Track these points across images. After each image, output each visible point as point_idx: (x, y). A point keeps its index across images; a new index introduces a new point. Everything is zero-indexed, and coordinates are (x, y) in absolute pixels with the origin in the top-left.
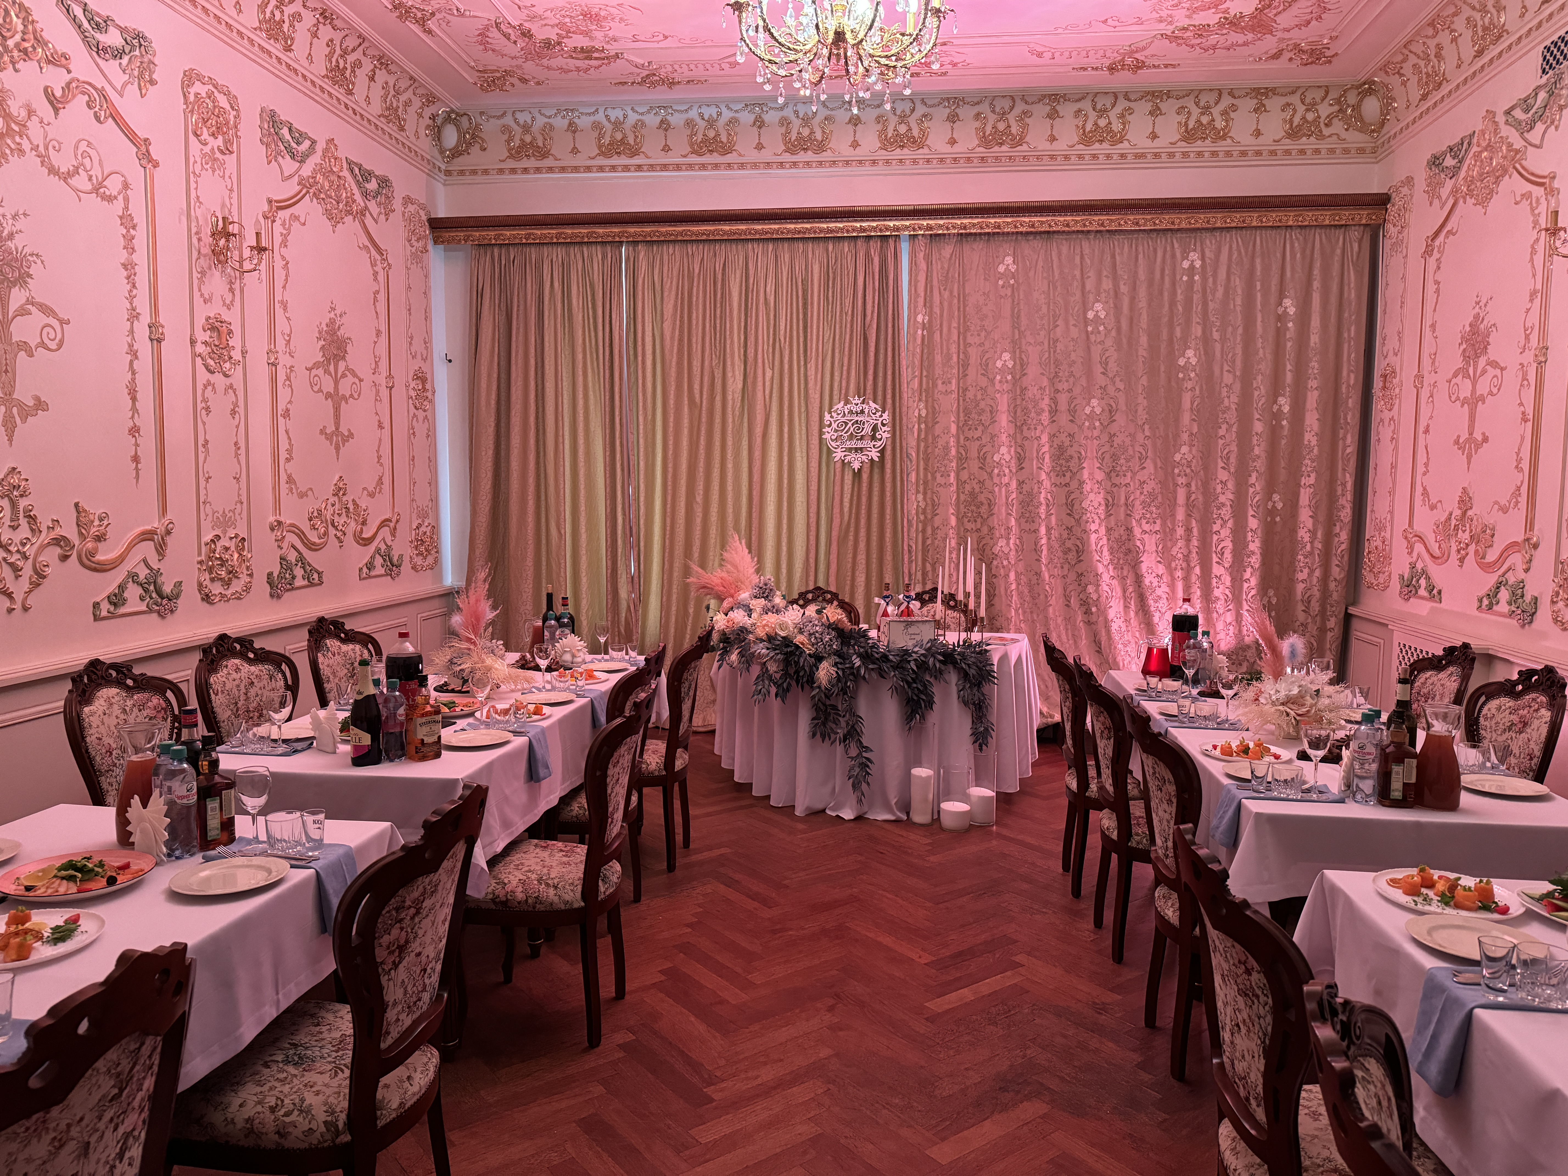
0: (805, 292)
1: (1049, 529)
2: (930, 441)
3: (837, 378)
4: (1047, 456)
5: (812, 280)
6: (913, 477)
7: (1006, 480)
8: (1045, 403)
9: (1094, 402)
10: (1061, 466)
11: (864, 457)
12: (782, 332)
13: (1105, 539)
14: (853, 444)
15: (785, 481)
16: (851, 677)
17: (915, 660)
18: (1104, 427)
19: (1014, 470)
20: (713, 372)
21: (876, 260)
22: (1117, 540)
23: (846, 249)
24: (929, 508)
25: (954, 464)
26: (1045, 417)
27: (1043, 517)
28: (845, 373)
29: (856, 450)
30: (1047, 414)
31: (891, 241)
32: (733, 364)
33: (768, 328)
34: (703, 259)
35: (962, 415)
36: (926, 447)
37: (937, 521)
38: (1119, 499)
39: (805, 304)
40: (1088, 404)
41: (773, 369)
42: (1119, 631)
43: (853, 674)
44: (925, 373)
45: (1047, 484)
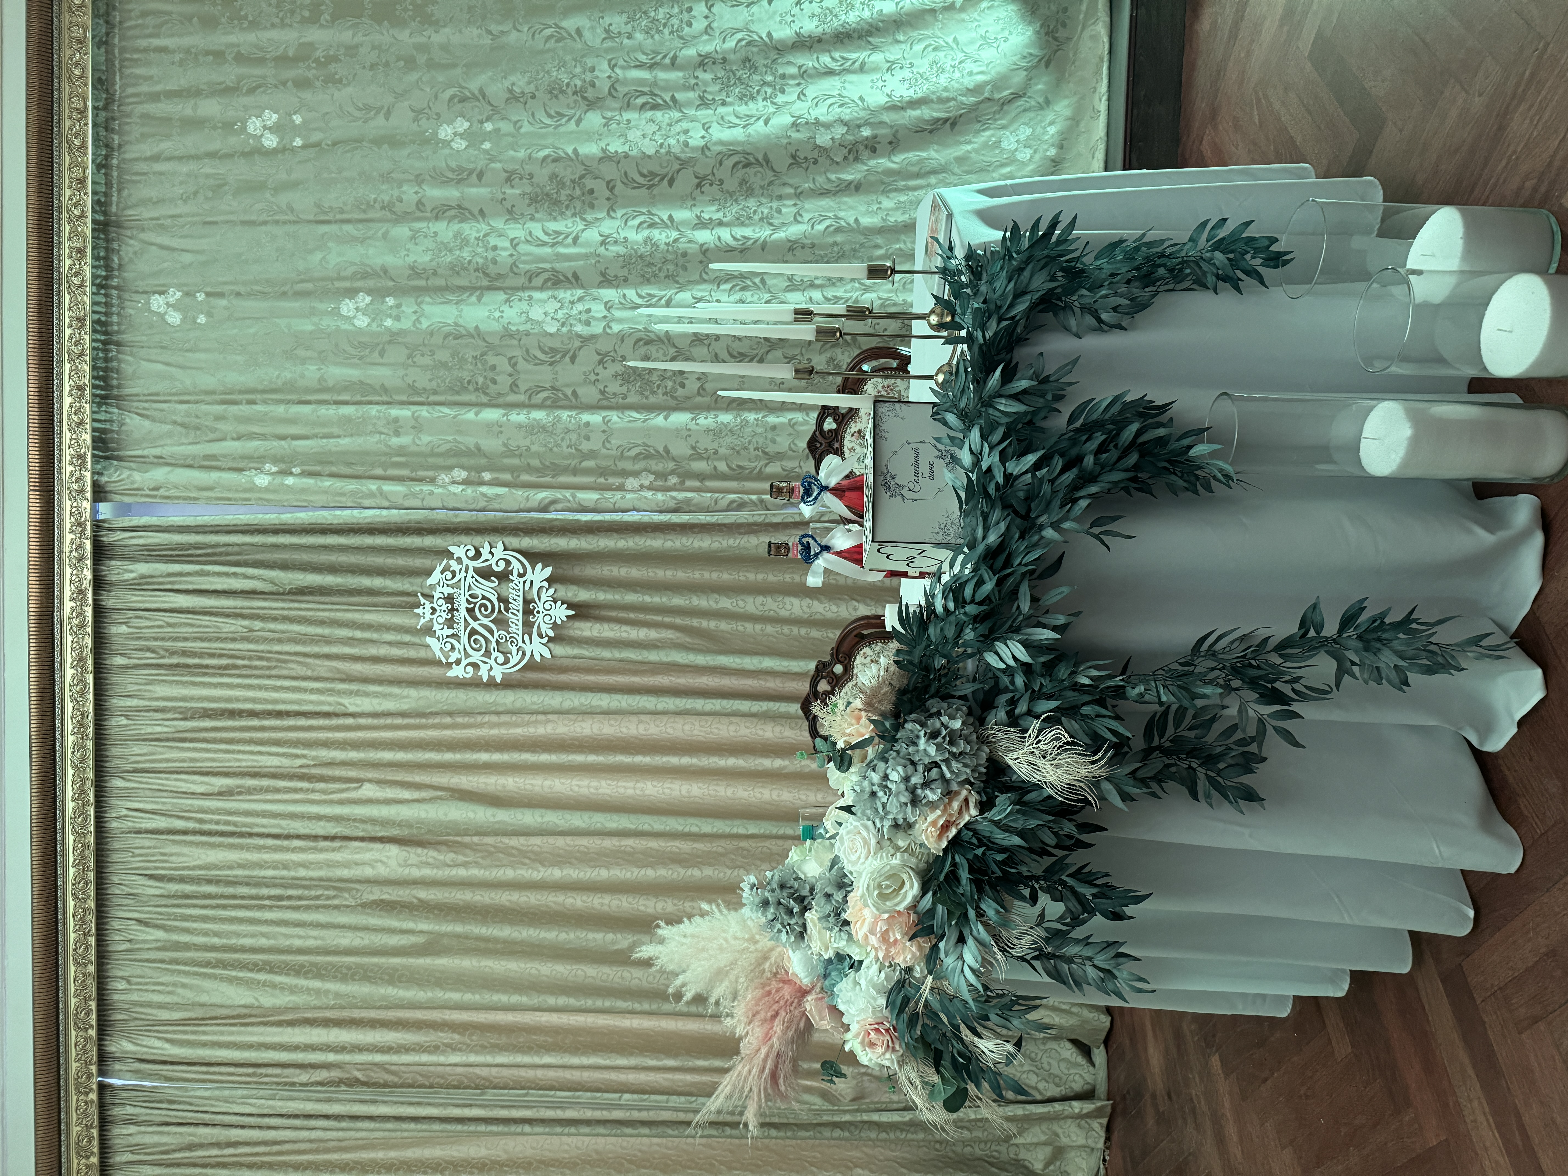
0: (207, 714)
1: (702, 224)
2: (516, 461)
3: (383, 651)
4: (552, 226)
5: (184, 699)
6: (589, 497)
7: (598, 310)
8: (444, 230)
9: (445, 132)
10: (571, 198)
11: (544, 597)
12: (285, 762)
13: (721, 110)
14: (516, 619)
15: (592, 758)
16: (1063, 672)
17: (1004, 458)
18: (495, 112)
19: (579, 292)
20: (364, 905)
21: (143, 568)
22: (726, 87)
23: (123, 629)
24: (654, 465)
25: (565, 415)
26: (472, 230)
27: (674, 234)
28: (367, 635)
29: (528, 612)
30: (465, 226)
31: (108, 538)
32: (346, 865)
33: (277, 790)
34: (139, 921)
35: (465, 398)
36: (529, 469)
37: (680, 449)
38: (641, 82)
39: (233, 714)
40: (447, 144)
41: (360, 781)
42: (911, 82)
43: (1049, 668)
44: (379, 471)
45: (608, 226)
